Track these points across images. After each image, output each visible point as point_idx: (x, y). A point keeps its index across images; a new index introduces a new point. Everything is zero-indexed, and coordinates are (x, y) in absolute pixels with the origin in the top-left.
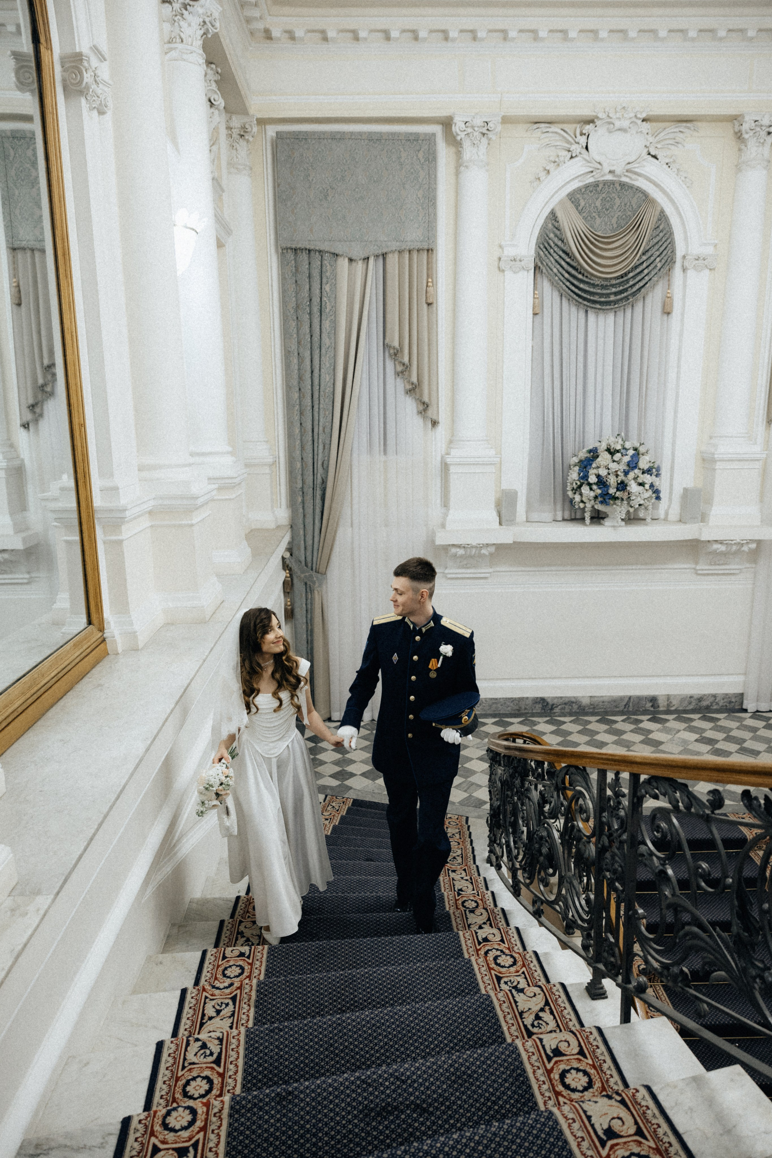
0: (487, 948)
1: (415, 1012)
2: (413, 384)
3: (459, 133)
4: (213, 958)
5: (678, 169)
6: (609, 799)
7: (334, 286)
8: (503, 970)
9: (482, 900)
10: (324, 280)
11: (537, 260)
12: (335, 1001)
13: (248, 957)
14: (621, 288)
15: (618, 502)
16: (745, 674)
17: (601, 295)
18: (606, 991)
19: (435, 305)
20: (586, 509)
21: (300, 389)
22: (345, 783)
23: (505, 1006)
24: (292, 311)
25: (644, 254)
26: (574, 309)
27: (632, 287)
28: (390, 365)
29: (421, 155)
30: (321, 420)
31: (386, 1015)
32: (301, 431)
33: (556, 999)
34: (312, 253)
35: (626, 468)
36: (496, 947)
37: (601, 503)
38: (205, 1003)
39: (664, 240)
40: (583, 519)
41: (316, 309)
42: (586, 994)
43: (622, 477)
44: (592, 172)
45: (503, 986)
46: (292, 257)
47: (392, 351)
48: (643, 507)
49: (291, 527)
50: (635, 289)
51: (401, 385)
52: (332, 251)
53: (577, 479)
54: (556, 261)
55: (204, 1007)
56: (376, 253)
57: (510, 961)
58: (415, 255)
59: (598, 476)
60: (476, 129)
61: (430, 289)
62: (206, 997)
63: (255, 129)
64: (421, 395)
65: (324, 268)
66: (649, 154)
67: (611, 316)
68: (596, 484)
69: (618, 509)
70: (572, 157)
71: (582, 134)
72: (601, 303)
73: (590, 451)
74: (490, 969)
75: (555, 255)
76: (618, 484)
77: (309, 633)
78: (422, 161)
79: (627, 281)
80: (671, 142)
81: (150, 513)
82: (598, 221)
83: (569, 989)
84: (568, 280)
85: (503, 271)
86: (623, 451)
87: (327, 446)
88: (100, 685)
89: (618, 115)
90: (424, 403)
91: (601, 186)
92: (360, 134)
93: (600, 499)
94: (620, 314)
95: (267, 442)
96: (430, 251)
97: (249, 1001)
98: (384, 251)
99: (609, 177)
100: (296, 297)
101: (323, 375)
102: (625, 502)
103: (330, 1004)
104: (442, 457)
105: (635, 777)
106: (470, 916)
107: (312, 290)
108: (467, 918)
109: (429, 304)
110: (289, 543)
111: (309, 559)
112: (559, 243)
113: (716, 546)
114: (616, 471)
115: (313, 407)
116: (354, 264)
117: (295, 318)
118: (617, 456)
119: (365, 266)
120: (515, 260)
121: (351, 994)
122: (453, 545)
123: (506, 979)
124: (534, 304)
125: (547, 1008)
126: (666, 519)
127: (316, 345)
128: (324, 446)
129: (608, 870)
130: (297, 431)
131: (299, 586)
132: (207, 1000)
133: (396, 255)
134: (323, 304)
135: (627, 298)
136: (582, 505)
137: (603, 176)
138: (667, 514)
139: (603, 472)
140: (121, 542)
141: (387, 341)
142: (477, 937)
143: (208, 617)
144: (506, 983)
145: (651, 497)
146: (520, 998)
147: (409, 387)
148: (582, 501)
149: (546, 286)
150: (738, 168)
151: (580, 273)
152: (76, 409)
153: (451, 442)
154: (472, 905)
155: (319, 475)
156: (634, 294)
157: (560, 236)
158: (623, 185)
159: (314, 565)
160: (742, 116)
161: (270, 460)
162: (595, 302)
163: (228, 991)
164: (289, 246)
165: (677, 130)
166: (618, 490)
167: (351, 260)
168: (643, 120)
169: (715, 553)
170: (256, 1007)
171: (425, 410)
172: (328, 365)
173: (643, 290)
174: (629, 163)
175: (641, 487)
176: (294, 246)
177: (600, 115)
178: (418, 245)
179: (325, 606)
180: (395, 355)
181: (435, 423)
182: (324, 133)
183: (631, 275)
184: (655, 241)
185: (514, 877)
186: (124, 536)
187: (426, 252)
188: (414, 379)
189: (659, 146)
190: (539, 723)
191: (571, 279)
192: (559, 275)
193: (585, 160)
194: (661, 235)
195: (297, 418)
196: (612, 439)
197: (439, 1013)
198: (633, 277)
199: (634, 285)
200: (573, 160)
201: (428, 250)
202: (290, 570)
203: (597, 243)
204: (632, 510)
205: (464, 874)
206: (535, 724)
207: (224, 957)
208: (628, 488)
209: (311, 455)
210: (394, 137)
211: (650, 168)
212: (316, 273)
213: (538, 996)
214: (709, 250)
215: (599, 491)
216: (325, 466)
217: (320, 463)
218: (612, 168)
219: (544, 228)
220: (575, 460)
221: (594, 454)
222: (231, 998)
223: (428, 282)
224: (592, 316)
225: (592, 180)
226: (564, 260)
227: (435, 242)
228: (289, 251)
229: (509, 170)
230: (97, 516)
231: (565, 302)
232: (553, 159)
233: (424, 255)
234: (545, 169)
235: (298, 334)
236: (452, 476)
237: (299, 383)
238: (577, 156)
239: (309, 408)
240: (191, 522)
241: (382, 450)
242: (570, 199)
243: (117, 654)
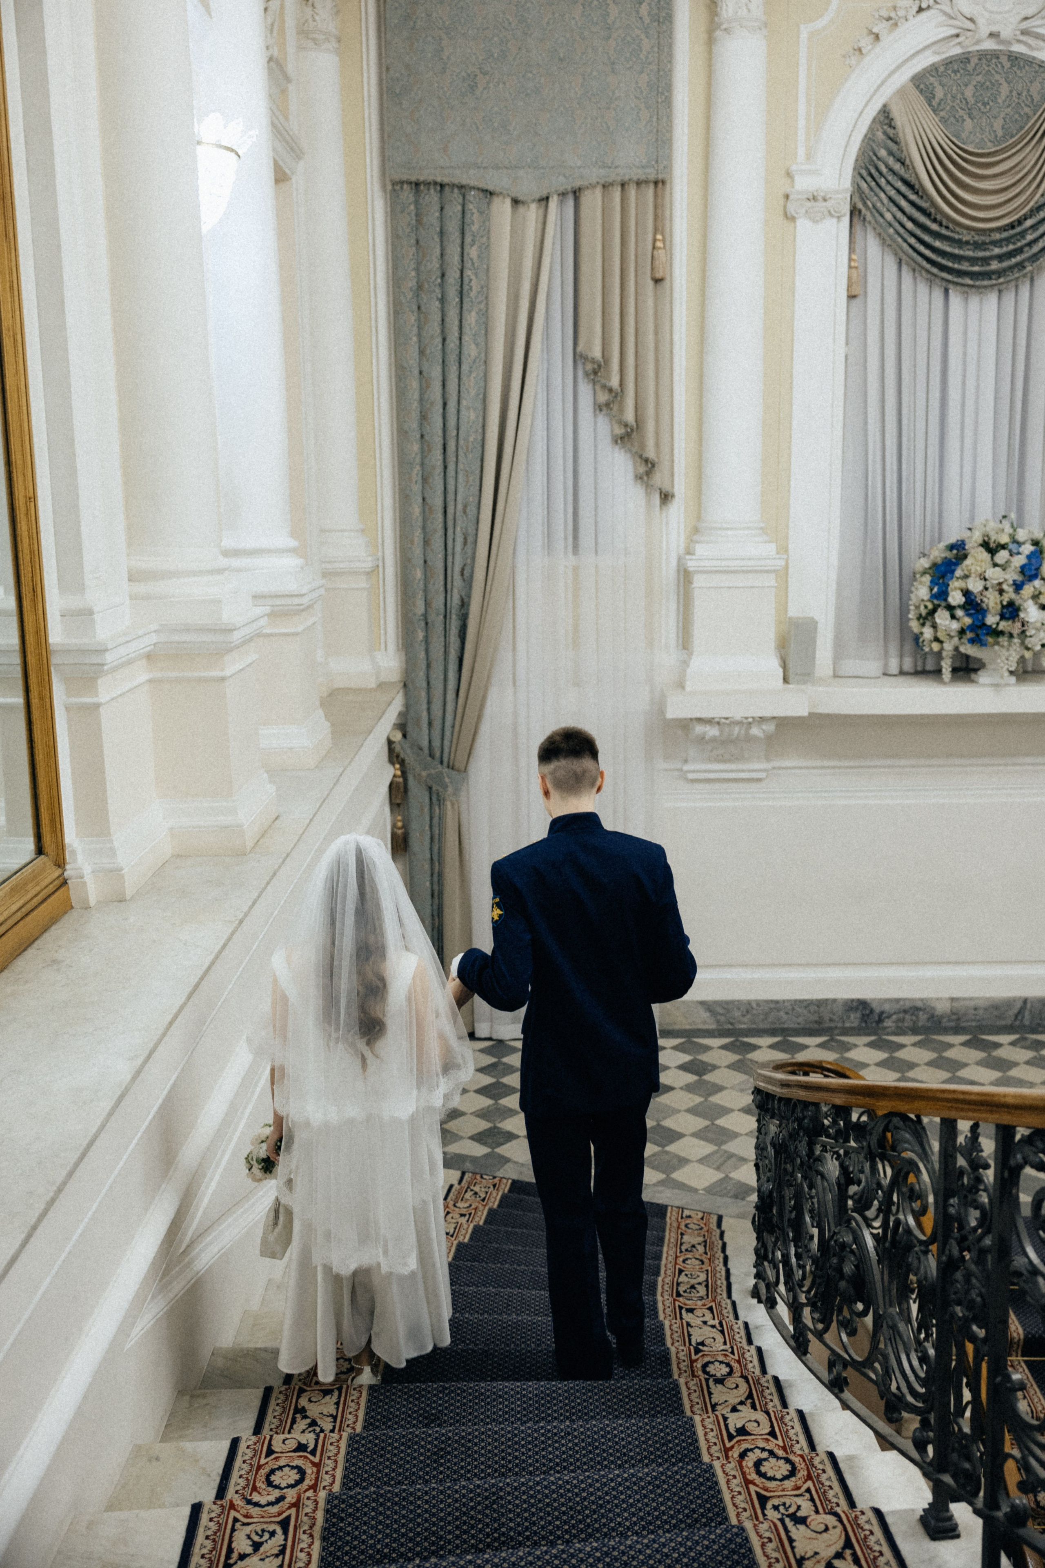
0: (745, 1446)
1: (607, 1554)
2: (626, 425)
4: (250, 1453)
6: (961, 1172)
7: (486, 249)
8: (772, 1485)
9: (739, 1362)
10: (468, 239)
11: (856, 199)
12: (465, 1532)
13: (313, 1453)
14: (1011, 247)
15: (1003, 640)
17: (973, 261)
18: (956, 1525)
19: (667, 283)
20: (944, 654)
21: (422, 436)
22: (498, 1150)
23: (770, 1547)
24: (410, 295)
26: (923, 288)
27: (1030, 244)
28: (585, 390)
29: (644, 10)
30: (460, 491)
31: (556, 1557)
32: (423, 512)
33: (866, 1537)
34: (447, 189)
35: (1019, 578)
36: (762, 1444)
37: (972, 641)
38: (233, 1530)
40: (938, 672)
41: (452, 292)
42: (920, 1530)
43: (1010, 594)
44: (957, 36)
45: (772, 1514)
46: (412, 198)
47: (589, 367)
49: (405, 685)
50: (1036, 248)
51: (604, 427)
52: (483, 185)
53: (926, 597)
54: (891, 199)
55: (231, 1537)
56: (561, 189)
57: (785, 1468)
58: (632, 191)
59: (966, 593)
61: (660, 253)
62: (236, 1520)
64: (643, 446)
65: (468, 216)
67: (992, 298)
68: (963, 607)
69: (1004, 653)
70: (920, 10)
72: (973, 275)
73: (951, 547)
74: (748, 1482)
75: (888, 188)
76: (1003, 607)
77: (436, 879)
78: (647, 20)
79: (1023, 234)
81: (149, 657)
82: (969, 124)
83: (889, 1520)
84: (912, 234)
85: (793, 219)
86: (1012, 546)
87: (470, 539)
88: (54, 961)
90: (646, 461)
91: (974, 61)
93: (969, 635)
94: (1009, 298)
95: (363, 531)
96: (659, 183)
97: (311, 1528)
98: (577, 184)
99: (989, 45)
100: (417, 270)
101: (463, 412)
102: (1016, 640)
103: (457, 1537)
104: (679, 559)
105: (1006, 1132)
106: (717, 1389)
107: (446, 258)
108: (710, 1394)
109: (657, 281)
110: (401, 714)
111: (437, 743)
112: (897, 167)
114: (1000, 584)
115: (445, 467)
116: (521, 209)
117: (415, 307)
118: (1002, 556)
119: (541, 212)
120: (815, 198)
121: (495, 1520)
122: (700, 720)
123: (776, 1502)
124: (850, 278)
125: (848, 1552)
127: (452, 358)
128: (465, 539)
129: (959, 1303)
130: (417, 510)
131: (418, 794)
132: (238, 1525)
133: (598, 191)
134: (466, 280)
135: (1021, 266)
136: (936, 647)
137: (978, 42)
139: (975, 586)
140: (97, 706)
141: (580, 349)
142: (726, 1426)
143: (250, 844)
144: (776, 1508)
146: (798, 1532)
147: (619, 431)
148: (937, 639)
149: (873, 247)
151: (935, 220)
152: (20, 471)
153: (696, 530)
154: (720, 1370)
155: (455, 591)
156: (1034, 259)
157: (897, 153)
158: (1015, 59)
159: (446, 756)
161: (368, 565)
162: (961, 273)
163: (274, 1510)
164: (405, 177)
166: (1003, 617)
167: (516, 202)
170: (324, 1539)
171: (648, 473)
172: (473, 393)
174: (1026, 18)
176: (413, 179)
178: (639, 174)
179: (464, 829)
180: (595, 373)
181: (666, 497)
183: (1029, 223)
185: (796, 1318)
186: (101, 697)
187: (652, 186)
188: (629, 416)
190: (856, 1046)
191: (918, 232)
192: (896, 225)
193: (945, 13)
195: (417, 488)
196: (993, 525)
197: (650, 1557)
198: (1034, 227)
199: (1035, 241)
200: (924, 15)
201: (656, 183)
202: (402, 763)
203: (966, 166)
204: (1028, 655)
205: (708, 1317)
206: (847, 1047)
207: (270, 1452)
208: (1022, 615)
209: (441, 556)
212: (453, 227)
213: (831, 1531)
215: (968, 621)
216: (467, 573)
217: (457, 569)
218: (994, 29)
219: (869, 140)
220: (925, 563)
221: (959, 551)
222: (280, 1523)
223: (655, 240)
224: (955, 299)
225: (958, 50)
226: (905, 197)
227: (668, 168)
228: (405, 186)
229: (804, 35)
230: (54, 660)
231: (907, 277)
232: (884, 13)
233: (649, 192)
234: (871, 32)
235: (419, 335)
236: (696, 593)
237: (421, 425)
238: (929, 7)
239: (439, 469)
240: (221, 674)
241: (570, 548)
242: (917, 87)
243: (87, 908)
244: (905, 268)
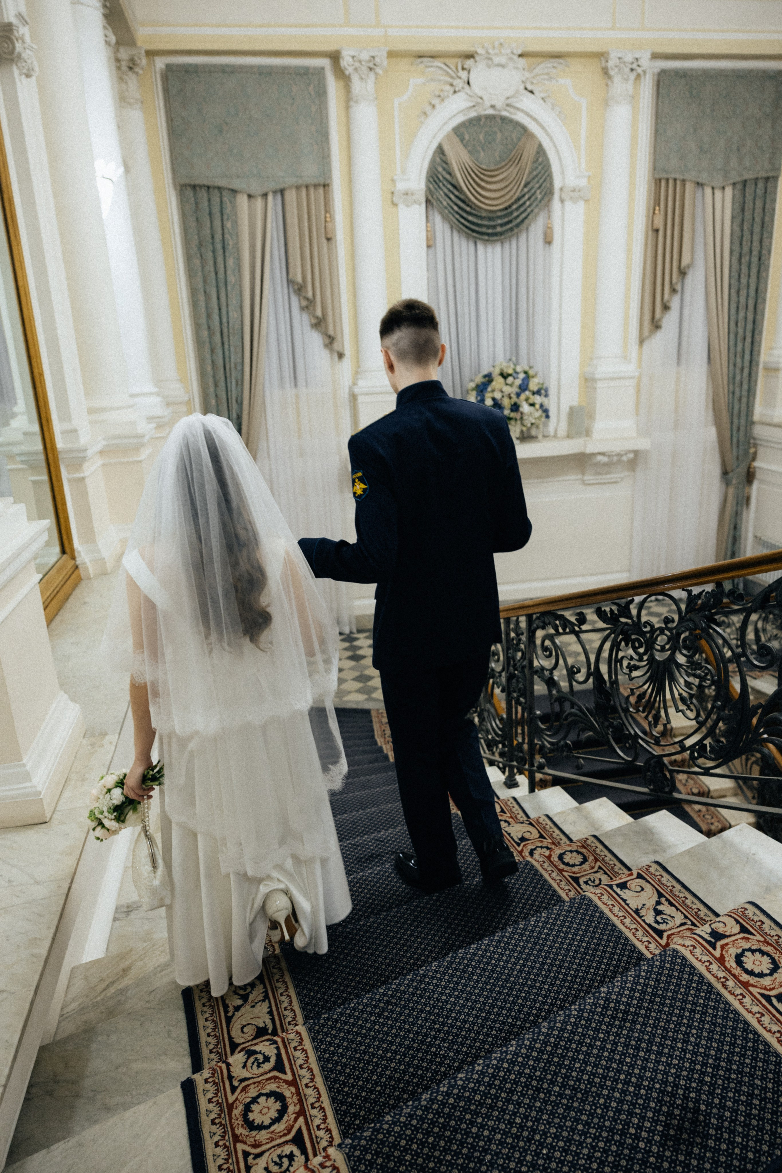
2: (317, 318)
3: (347, 67)
5: (553, 105)
6: (513, 639)
7: (235, 223)
10: (225, 217)
11: (428, 194)
14: (506, 220)
15: (513, 422)
16: (629, 571)
17: (488, 227)
19: (333, 240)
21: (209, 327)
24: (195, 249)
25: (525, 186)
26: (464, 242)
27: (515, 218)
28: (294, 299)
29: (311, 89)
30: (232, 357)
32: (213, 368)
34: (211, 190)
39: (543, 172)
41: (219, 246)
43: (514, 399)
44: (474, 106)
46: (192, 194)
47: (296, 287)
48: (534, 426)
50: (519, 220)
51: (306, 319)
52: (231, 187)
54: (446, 195)
56: (274, 189)
58: (312, 190)
59: (494, 399)
60: (364, 63)
61: (329, 225)
63: (144, 61)
64: (327, 329)
65: (224, 204)
66: (526, 89)
67: (498, 247)
70: (455, 92)
71: (463, 69)
72: (488, 234)
73: (485, 376)
75: (444, 188)
76: (512, 406)
78: (313, 95)
79: (511, 213)
80: (546, 77)
81: (101, 452)
82: (482, 154)
84: (457, 213)
85: (396, 205)
86: (514, 375)
87: (240, 383)
89: (497, 51)
90: (329, 337)
91: (483, 120)
92: (251, 67)
94: (507, 245)
95: (181, 380)
96: (326, 186)
98: (282, 186)
99: (491, 112)
100: (198, 234)
101: (231, 314)
102: (519, 422)
104: (350, 388)
105: (529, 617)
107: (214, 227)
109: (328, 239)
112: (448, 177)
113: (600, 458)
114: (510, 394)
115: (223, 344)
116: (252, 200)
117: (198, 255)
118: (510, 380)
119: (264, 203)
120: (407, 194)
124: (427, 236)
126: (555, 436)
127: (222, 283)
128: (237, 380)
129: (515, 692)
130: (209, 368)
133: (294, 191)
134: (226, 240)
135: (511, 229)
137: (485, 110)
138: (556, 431)
139: (498, 395)
140: (83, 479)
141: (291, 276)
145: (541, 416)
147: (314, 321)
149: (438, 219)
150: (606, 103)
151: (468, 205)
153: (357, 372)
155: (234, 411)
156: (518, 226)
157: (447, 169)
158: (503, 119)
160: (607, 53)
161: (186, 399)
162: (482, 233)
164: (187, 182)
165: (550, 65)
166: (512, 410)
167: (250, 196)
168: (520, 56)
169: (598, 464)
171: (331, 343)
172: (234, 302)
173: (526, 221)
174: (508, 98)
175: (532, 408)
176: (192, 183)
177: (480, 51)
178: (316, 181)
180: (299, 290)
181: (341, 356)
182: (215, 66)
183: (514, 207)
184: (535, 173)
186: (86, 474)
187: (322, 187)
188: (319, 313)
189: (535, 81)
191: (460, 212)
192: (449, 208)
193: (467, 94)
194: (540, 168)
195: (208, 355)
196: (504, 364)
198: (517, 209)
199: (518, 216)
200: (456, 95)
201: (324, 186)
203: (482, 176)
204: (525, 429)
208: (521, 409)
209: (224, 392)
210: (284, 70)
211: (527, 103)
212: (216, 210)
214: (583, 182)
216: (239, 401)
217: (234, 399)
218: (493, 103)
219: (433, 162)
220: (472, 385)
221: (489, 379)
223: (326, 217)
224: (480, 247)
225: (475, 114)
226: (453, 193)
227: (330, 177)
228: (188, 188)
229: (396, 105)
230: (60, 456)
231: (455, 234)
232: (437, 93)
233: (321, 190)
234: (430, 103)
235: (203, 271)
236: (360, 406)
237: (208, 321)
238: (459, 91)
239: (219, 345)
240: (139, 459)
241: (293, 384)
242: (456, 133)
243: (89, 578)
244: (454, 231)
